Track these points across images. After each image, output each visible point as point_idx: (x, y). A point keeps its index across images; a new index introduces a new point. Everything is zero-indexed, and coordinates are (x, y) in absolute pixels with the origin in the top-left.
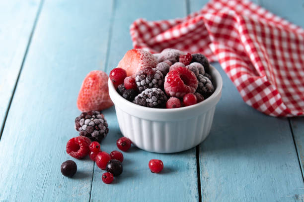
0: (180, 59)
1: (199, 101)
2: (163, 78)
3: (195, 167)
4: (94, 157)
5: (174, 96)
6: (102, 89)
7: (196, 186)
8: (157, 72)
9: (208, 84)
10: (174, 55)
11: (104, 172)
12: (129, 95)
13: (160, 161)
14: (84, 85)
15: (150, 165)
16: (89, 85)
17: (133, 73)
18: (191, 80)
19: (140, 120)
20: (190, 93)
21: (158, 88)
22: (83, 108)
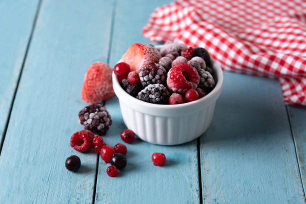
0: (182, 53)
1: (200, 96)
2: (165, 74)
3: (196, 160)
4: (99, 151)
5: (177, 92)
6: (107, 80)
7: (197, 180)
8: (160, 67)
9: (209, 79)
10: (176, 49)
11: (109, 165)
12: (133, 91)
13: (163, 155)
14: (88, 77)
15: (153, 158)
16: (93, 77)
17: (136, 67)
18: (193, 75)
19: (143, 115)
20: (192, 89)
21: (160, 84)
22: (88, 99)
